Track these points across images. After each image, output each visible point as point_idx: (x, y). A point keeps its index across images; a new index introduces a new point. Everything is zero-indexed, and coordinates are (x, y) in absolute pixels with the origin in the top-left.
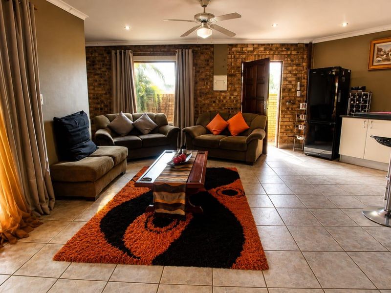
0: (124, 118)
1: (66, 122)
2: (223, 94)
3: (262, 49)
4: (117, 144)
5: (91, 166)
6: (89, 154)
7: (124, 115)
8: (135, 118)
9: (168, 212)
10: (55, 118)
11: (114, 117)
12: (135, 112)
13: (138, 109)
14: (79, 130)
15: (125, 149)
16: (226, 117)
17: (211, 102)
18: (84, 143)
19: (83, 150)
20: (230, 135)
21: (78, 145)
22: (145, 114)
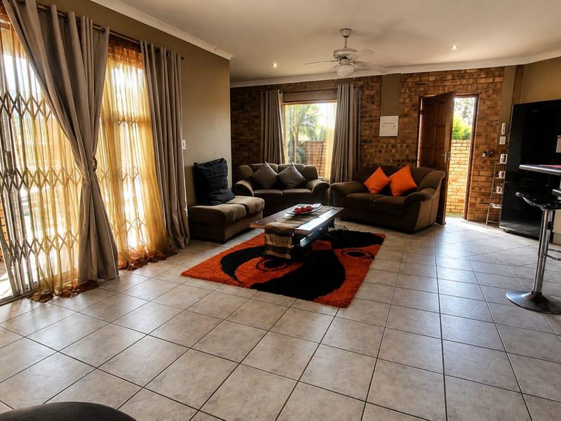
0: (268, 167)
1: (204, 168)
2: (393, 141)
3: (449, 77)
4: (256, 195)
5: (223, 210)
6: (225, 202)
7: (268, 165)
8: (280, 169)
9: (277, 255)
10: (195, 164)
11: (258, 168)
12: (283, 162)
13: (287, 159)
14: (217, 177)
15: (260, 200)
16: (389, 171)
17: (376, 151)
18: (222, 191)
19: (219, 197)
20: (391, 195)
21: (215, 192)
22: (292, 165)
